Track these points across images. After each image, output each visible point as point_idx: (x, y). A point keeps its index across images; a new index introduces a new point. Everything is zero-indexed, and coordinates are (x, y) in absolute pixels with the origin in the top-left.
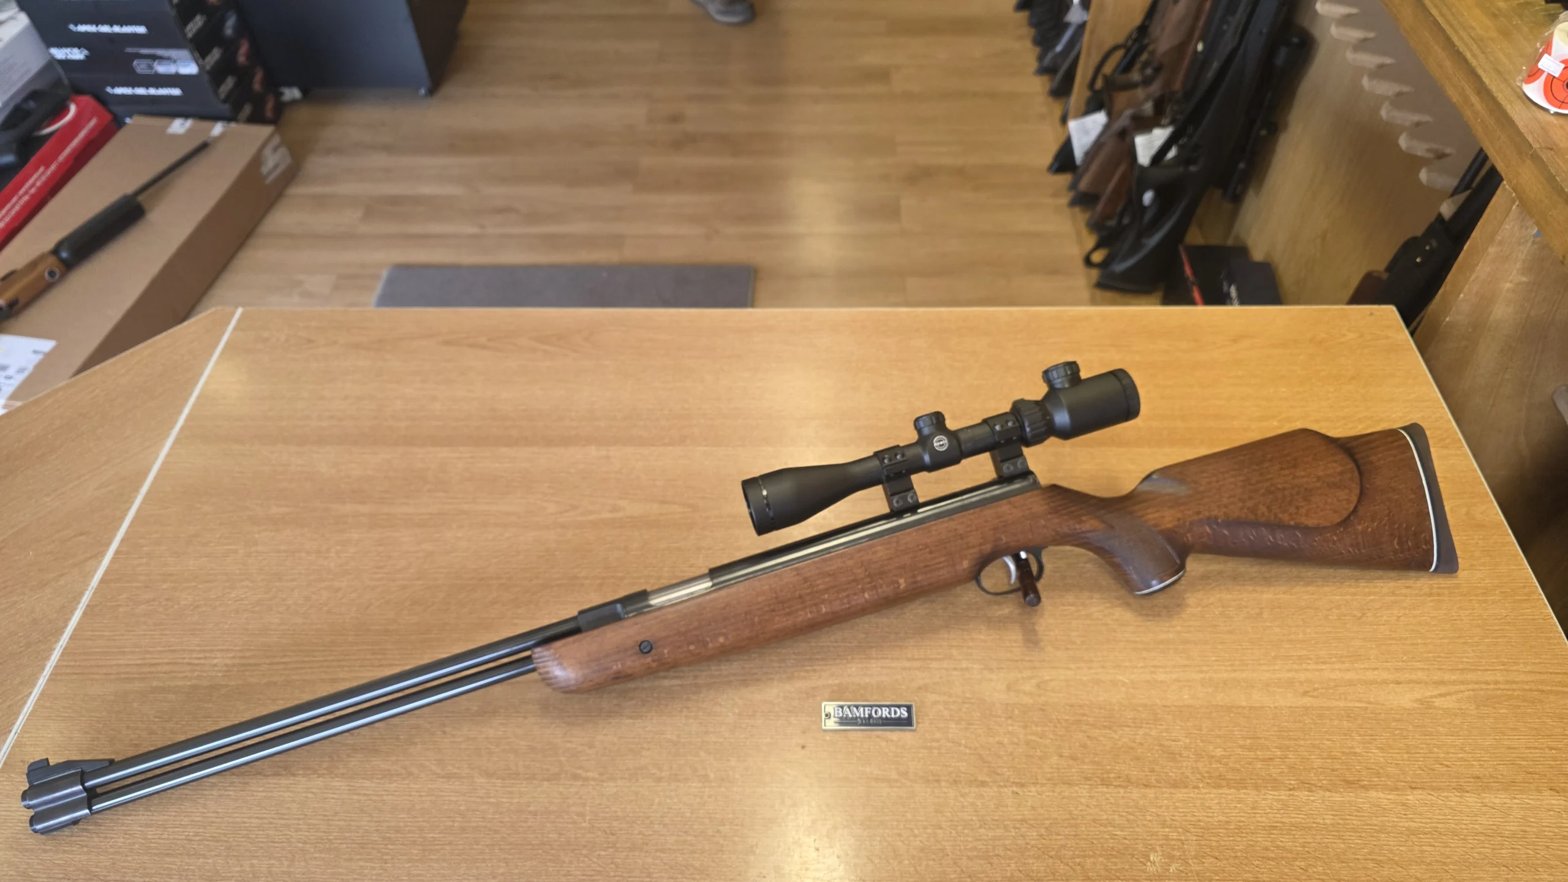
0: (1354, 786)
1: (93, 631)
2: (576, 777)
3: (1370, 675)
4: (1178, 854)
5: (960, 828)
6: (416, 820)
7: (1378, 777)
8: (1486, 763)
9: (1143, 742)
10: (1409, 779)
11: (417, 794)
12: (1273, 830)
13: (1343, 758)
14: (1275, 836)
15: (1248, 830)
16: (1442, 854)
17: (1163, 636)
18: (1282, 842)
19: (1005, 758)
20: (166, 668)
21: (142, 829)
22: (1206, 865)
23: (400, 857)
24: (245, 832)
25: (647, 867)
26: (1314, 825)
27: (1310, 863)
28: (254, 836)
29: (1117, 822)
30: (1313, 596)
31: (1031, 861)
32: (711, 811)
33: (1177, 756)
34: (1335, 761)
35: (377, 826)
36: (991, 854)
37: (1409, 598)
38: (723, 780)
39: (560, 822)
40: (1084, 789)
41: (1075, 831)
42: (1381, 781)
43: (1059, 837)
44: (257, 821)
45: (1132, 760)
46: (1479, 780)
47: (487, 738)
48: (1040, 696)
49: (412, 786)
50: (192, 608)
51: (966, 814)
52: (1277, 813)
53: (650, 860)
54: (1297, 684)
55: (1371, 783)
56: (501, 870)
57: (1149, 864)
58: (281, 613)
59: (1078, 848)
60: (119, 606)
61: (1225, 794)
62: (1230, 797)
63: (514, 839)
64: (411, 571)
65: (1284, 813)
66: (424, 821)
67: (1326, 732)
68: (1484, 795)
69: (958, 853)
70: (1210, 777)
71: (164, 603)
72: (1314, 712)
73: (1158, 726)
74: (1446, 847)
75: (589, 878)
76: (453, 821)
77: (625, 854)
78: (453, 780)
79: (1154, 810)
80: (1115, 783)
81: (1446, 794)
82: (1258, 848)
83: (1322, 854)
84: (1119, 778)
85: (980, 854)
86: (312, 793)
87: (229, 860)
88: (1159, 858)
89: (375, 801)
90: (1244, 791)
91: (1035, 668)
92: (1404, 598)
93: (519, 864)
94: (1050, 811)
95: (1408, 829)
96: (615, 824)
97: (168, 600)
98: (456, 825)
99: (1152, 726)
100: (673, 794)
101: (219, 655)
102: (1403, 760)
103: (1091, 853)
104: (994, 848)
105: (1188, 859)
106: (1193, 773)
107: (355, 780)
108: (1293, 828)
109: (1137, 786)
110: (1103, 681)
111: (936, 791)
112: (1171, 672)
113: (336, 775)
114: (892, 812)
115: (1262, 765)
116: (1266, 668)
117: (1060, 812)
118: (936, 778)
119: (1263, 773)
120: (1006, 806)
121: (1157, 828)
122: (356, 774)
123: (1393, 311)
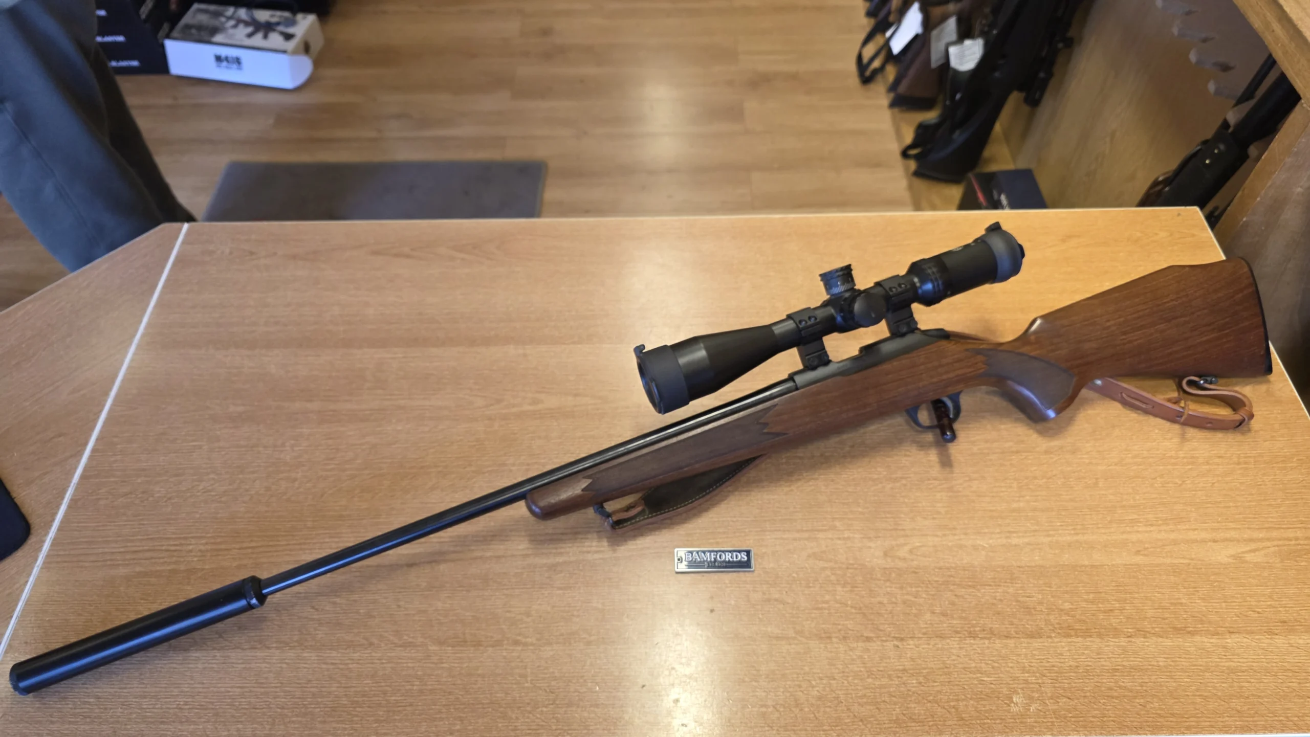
0: (1182, 632)
1: (79, 523)
2: (516, 643)
3: (1193, 535)
4: (1037, 695)
5: (851, 678)
6: (379, 684)
7: (1201, 624)
8: (1291, 609)
9: (1002, 598)
10: (1227, 625)
11: (379, 662)
12: (1116, 672)
13: (1172, 608)
14: (1117, 677)
15: (1094, 673)
16: (1259, 689)
17: (1015, 505)
18: (1123, 682)
19: (886, 616)
20: (148, 555)
21: (137, 700)
22: (1060, 704)
23: (368, 718)
24: (229, 700)
25: (584, 720)
26: (1150, 667)
27: (1148, 700)
28: (237, 703)
29: (984, 669)
30: (1140, 467)
31: (913, 706)
33: (1033, 610)
34: (1165, 611)
35: (346, 691)
36: (879, 700)
37: (1221, 467)
39: (505, 683)
40: (954, 641)
41: (949, 678)
42: (1204, 627)
43: (935, 684)
44: (239, 690)
45: (994, 615)
46: (1285, 624)
47: (437, 610)
48: (912, 560)
49: (374, 654)
50: (165, 499)
51: (855, 666)
52: (1118, 658)
53: (586, 714)
54: (1130, 544)
55: (1195, 629)
56: (458, 727)
57: (1012, 705)
58: (244, 502)
59: (951, 693)
60: (99, 499)
61: (1074, 642)
62: (1078, 645)
63: (467, 700)
64: (359, 462)
65: (1124, 658)
66: (387, 686)
67: (1156, 586)
68: (1290, 637)
69: (851, 701)
70: (1061, 628)
71: (140, 496)
72: (1145, 569)
73: (1014, 585)
74: (1261, 682)
75: (534, 732)
76: (411, 685)
77: (564, 709)
78: (408, 649)
79: (1014, 658)
80: (980, 636)
81: (1257, 637)
82: (1103, 689)
83: (1157, 692)
84: (984, 630)
85: (869, 701)
86: (286, 663)
87: (217, 726)
88: (1021, 699)
89: (342, 669)
90: (1090, 639)
92: (1216, 467)
93: (472, 721)
94: (927, 661)
95: (1228, 668)
96: (553, 683)
97: (143, 492)
98: (415, 688)
99: (1010, 585)
100: (602, 655)
101: (193, 541)
102: (1222, 609)
103: (963, 697)
104: (881, 695)
105: (1045, 700)
106: (1045, 625)
107: (323, 651)
108: (1132, 670)
109: (999, 638)
110: (966, 546)
111: (829, 646)
112: (1023, 536)
113: (306, 646)
114: (792, 666)
115: (1104, 616)
116: (1103, 531)
117: (935, 662)
118: (828, 635)
119: (1105, 623)
120: (889, 658)
121: (1018, 673)
122: (324, 646)
123: (1198, 212)
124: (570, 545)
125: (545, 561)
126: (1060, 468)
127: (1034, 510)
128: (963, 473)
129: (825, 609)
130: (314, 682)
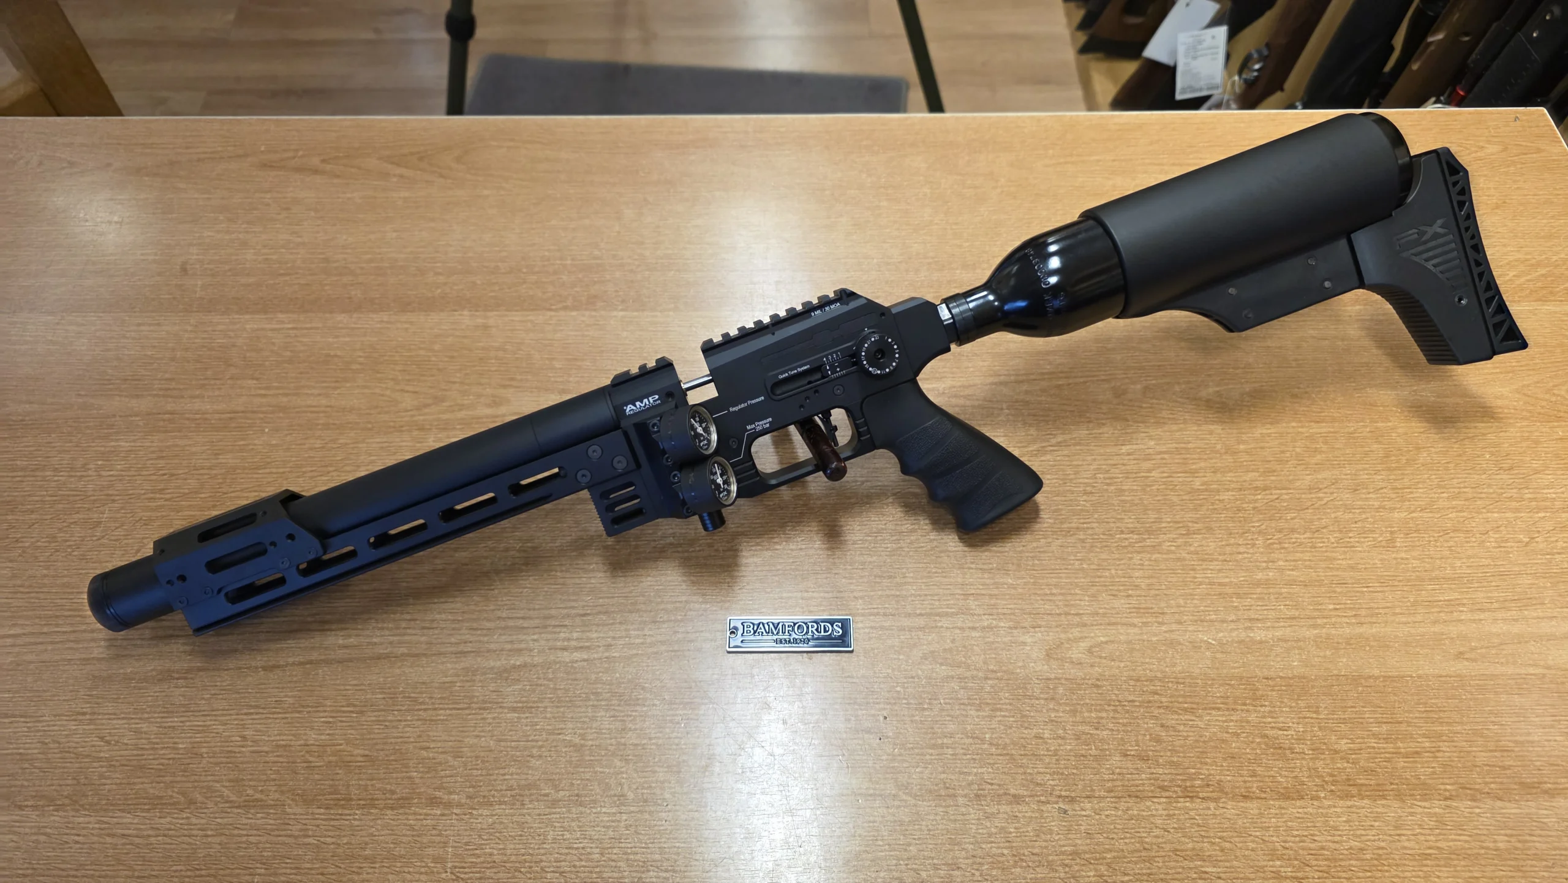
0: (1534, 791)
2: (433, 802)
3: (1548, 628)
5: (986, 867)
6: (198, 873)
9: (1239, 731)
11: (201, 833)
12: (1426, 859)
13: (1516, 749)
14: (1429, 869)
15: (1391, 862)
17: (1260, 576)
18: (1439, 877)
19: (1047, 760)
26: (1483, 851)
30: (1462, 514)
32: (629, 851)
33: (1288, 752)
34: (1505, 754)
38: (646, 801)
39: (409, 873)
40: (1159, 803)
45: (1225, 759)
47: (308, 745)
48: (1092, 666)
49: (194, 820)
51: (993, 845)
52: (1429, 835)
54: (1447, 642)
55: (1558, 786)
58: (11, 561)
61: (1359, 808)
62: (1364, 811)
64: (203, 496)
65: (1440, 834)
66: (208, 876)
67: (1491, 712)
70: (1334, 783)
72: (1472, 683)
73: (1259, 708)
76: (250, 875)
78: (252, 811)
79: (1258, 834)
80: (1201, 795)
84: (1208, 785)
86: (46, 835)
89: (137, 846)
90: (1384, 802)
91: (1085, 625)
94: (1113, 839)
99: (1251, 708)
100: (573, 824)
106: (1310, 777)
107: (110, 814)
108: (1453, 856)
109: (1233, 799)
110: (1180, 644)
111: (951, 810)
112: (1273, 627)
113: (82, 806)
114: (889, 845)
115: (1405, 762)
116: (1404, 620)
117: (1126, 841)
118: (951, 791)
119: (1408, 775)
120: (1051, 832)
121: (1264, 860)
122: (112, 805)
123: (1544, 115)
124: (535, 637)
125: (492, 664)
126: (1333, 516)
127: (1291, 583)
128: (1179, 522)
129: (948, 748)
130: (89, 867)
